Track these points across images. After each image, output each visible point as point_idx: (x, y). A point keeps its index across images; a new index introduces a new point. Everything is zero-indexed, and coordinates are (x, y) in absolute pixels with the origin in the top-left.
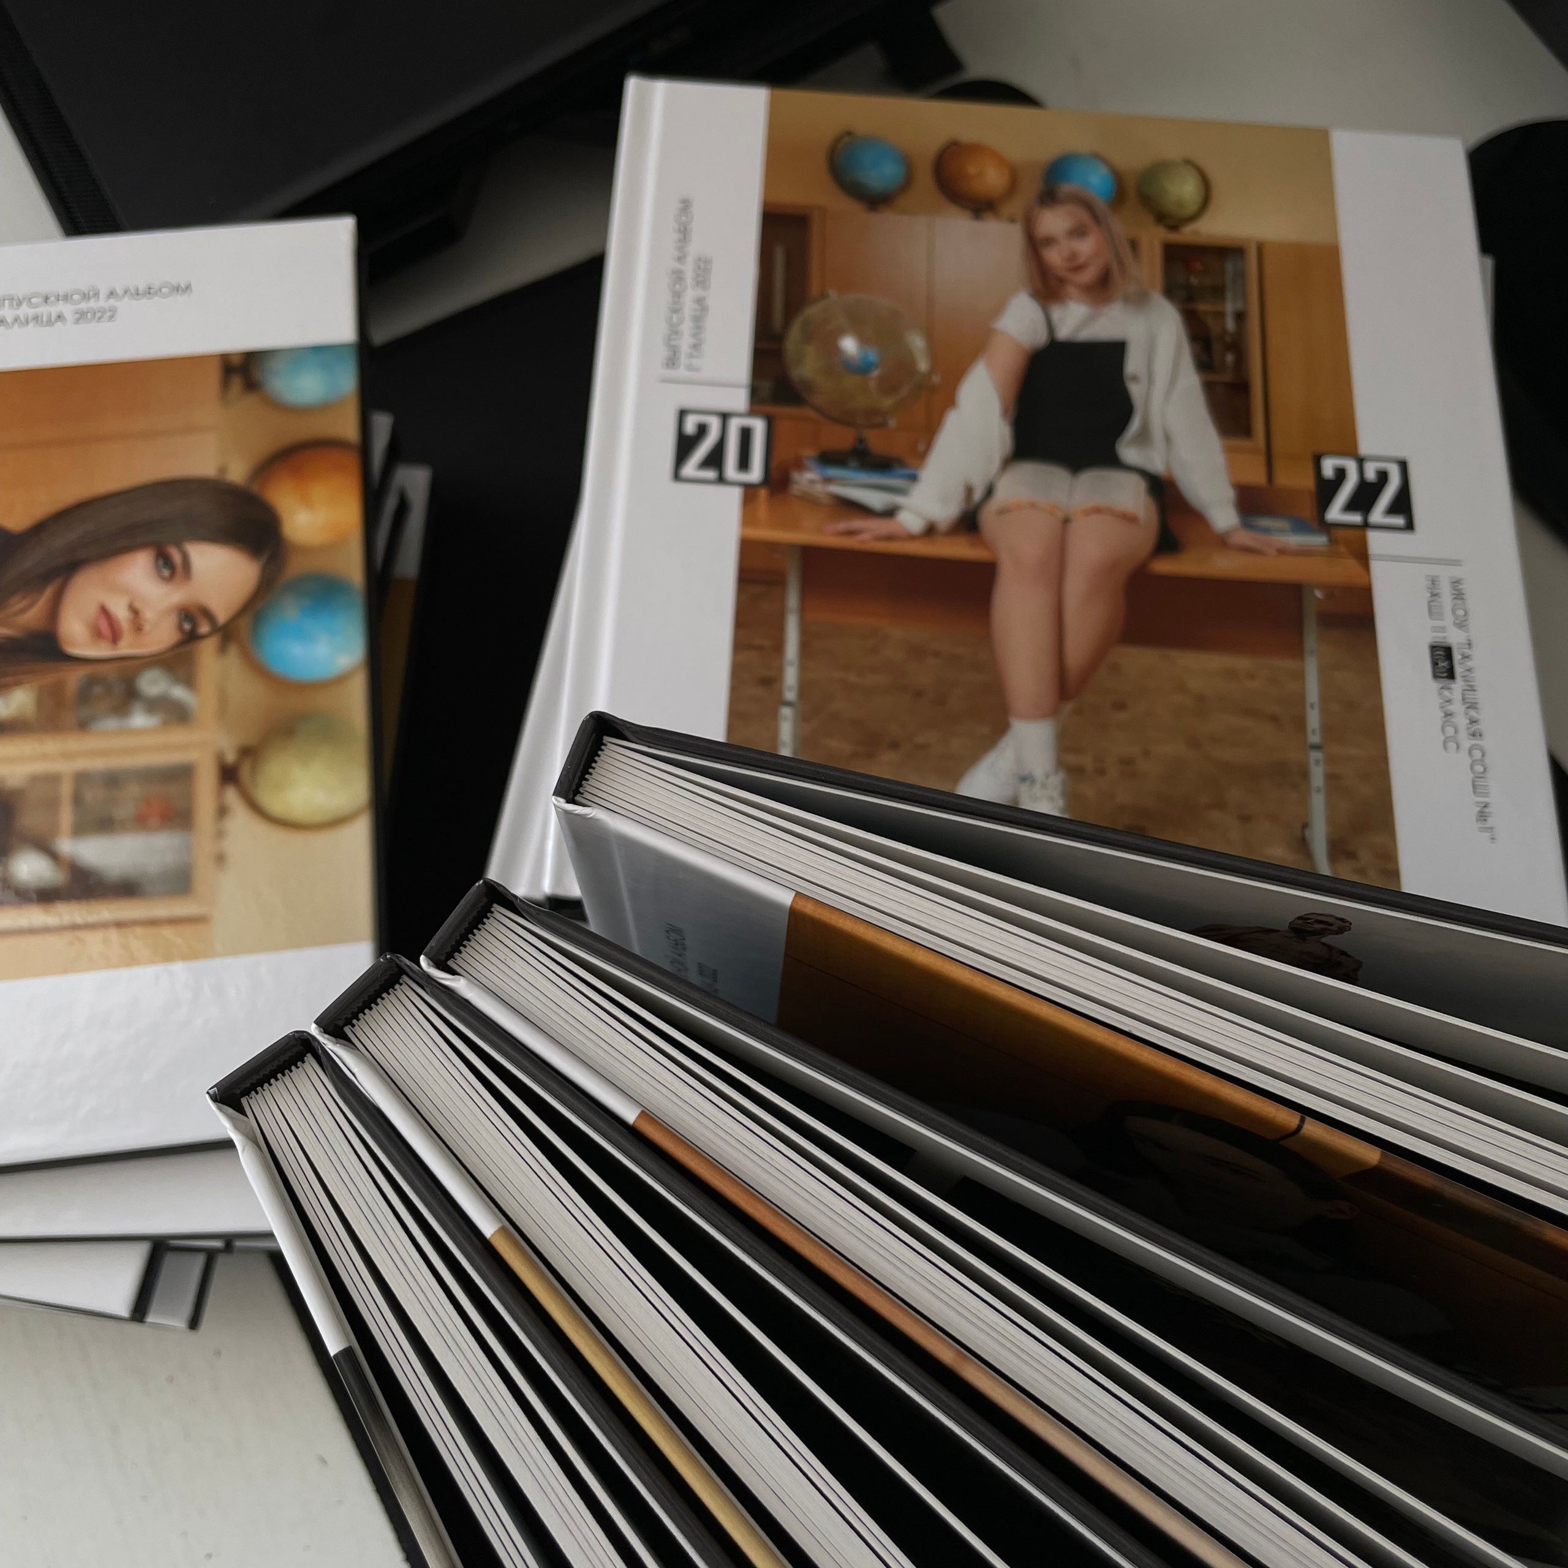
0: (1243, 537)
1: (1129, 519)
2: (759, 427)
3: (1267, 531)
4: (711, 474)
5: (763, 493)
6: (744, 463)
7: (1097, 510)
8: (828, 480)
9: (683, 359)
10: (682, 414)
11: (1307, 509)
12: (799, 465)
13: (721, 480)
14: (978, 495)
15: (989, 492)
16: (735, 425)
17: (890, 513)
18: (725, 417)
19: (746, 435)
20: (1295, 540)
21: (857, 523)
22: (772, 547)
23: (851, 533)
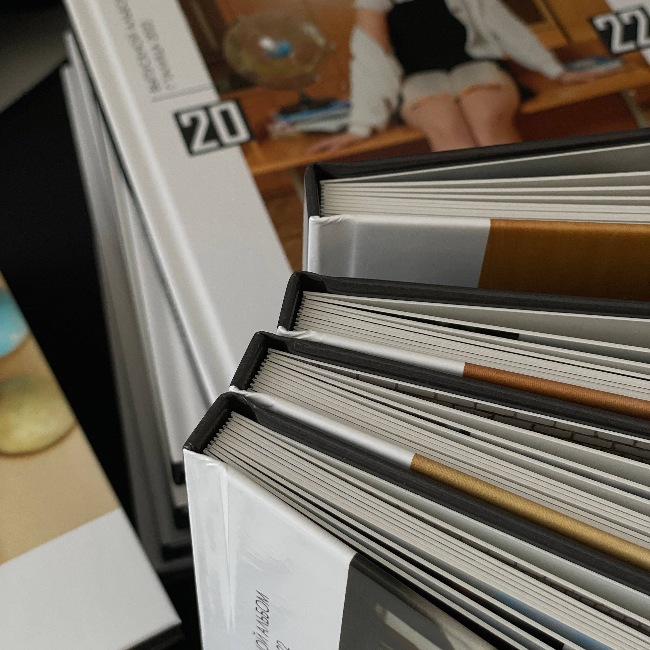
0: (570, 77)
1: (495, 88)
2: (232, 108)
3: (582, 69)
4: (213, 144)
5: (254, 145)
6: (232, 131)
7: (473, 89)
8: (293, 124)
9: (162, 84)
10: (177, 116)
11: (599, 49)
12: (270, 121)
13: (222, 145)
14: (394, 102)
15: (401, 99)
16: (215, 112)
17: (343, 130)
18: (207, 109)
19: (225, 115)
20: (602, 69)
21: (325, 142)
22: (277, 174)
23: (324, 149)
